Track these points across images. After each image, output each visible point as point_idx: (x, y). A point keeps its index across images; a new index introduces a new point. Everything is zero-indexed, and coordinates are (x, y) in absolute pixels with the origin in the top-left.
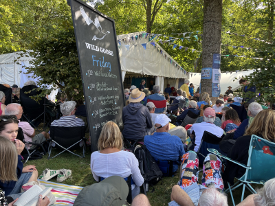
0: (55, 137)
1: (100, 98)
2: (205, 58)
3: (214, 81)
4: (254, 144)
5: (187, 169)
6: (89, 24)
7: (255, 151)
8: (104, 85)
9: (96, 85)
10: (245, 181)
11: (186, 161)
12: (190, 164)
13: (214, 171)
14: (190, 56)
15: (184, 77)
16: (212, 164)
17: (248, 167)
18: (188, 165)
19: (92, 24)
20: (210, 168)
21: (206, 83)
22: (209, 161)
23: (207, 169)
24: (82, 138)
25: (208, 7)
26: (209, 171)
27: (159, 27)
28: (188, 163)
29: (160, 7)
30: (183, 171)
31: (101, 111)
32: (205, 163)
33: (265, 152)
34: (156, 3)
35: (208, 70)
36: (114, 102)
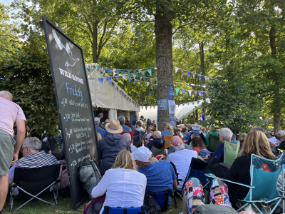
0: (21, 183)
1: (75, 131)
2: (161, 90)
3: (170, 112)
4: (254, 163)
5: (195, 198)
6: (61, 49)
7: (256, 170)
8: (78, 115)
9: (71, 115)
10: (251, 201)
11: (191, 189)
12: (197, 192)
13: (224, 197)
14: (137, 89)
15: (136, 109)
16: (221, 189)
17: (252, 187)
18: (195, 193)
19: (64, 49)
20: (220, 194)
21: (163, 114)
22: (218, 186)
23: (217, 194)
24: (55, 180)
25: (160, 44)
26: (219, 197)
27: (106, 61)
28: (194, 190)
29: (106, 42)
30: (191, 201)
31: (77, 145)
32: (214, 188)
33: (265, 169)
34: (102, 38)
35: (164, 101)
36: (87, 135)
